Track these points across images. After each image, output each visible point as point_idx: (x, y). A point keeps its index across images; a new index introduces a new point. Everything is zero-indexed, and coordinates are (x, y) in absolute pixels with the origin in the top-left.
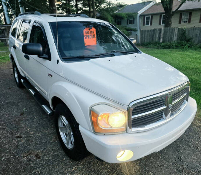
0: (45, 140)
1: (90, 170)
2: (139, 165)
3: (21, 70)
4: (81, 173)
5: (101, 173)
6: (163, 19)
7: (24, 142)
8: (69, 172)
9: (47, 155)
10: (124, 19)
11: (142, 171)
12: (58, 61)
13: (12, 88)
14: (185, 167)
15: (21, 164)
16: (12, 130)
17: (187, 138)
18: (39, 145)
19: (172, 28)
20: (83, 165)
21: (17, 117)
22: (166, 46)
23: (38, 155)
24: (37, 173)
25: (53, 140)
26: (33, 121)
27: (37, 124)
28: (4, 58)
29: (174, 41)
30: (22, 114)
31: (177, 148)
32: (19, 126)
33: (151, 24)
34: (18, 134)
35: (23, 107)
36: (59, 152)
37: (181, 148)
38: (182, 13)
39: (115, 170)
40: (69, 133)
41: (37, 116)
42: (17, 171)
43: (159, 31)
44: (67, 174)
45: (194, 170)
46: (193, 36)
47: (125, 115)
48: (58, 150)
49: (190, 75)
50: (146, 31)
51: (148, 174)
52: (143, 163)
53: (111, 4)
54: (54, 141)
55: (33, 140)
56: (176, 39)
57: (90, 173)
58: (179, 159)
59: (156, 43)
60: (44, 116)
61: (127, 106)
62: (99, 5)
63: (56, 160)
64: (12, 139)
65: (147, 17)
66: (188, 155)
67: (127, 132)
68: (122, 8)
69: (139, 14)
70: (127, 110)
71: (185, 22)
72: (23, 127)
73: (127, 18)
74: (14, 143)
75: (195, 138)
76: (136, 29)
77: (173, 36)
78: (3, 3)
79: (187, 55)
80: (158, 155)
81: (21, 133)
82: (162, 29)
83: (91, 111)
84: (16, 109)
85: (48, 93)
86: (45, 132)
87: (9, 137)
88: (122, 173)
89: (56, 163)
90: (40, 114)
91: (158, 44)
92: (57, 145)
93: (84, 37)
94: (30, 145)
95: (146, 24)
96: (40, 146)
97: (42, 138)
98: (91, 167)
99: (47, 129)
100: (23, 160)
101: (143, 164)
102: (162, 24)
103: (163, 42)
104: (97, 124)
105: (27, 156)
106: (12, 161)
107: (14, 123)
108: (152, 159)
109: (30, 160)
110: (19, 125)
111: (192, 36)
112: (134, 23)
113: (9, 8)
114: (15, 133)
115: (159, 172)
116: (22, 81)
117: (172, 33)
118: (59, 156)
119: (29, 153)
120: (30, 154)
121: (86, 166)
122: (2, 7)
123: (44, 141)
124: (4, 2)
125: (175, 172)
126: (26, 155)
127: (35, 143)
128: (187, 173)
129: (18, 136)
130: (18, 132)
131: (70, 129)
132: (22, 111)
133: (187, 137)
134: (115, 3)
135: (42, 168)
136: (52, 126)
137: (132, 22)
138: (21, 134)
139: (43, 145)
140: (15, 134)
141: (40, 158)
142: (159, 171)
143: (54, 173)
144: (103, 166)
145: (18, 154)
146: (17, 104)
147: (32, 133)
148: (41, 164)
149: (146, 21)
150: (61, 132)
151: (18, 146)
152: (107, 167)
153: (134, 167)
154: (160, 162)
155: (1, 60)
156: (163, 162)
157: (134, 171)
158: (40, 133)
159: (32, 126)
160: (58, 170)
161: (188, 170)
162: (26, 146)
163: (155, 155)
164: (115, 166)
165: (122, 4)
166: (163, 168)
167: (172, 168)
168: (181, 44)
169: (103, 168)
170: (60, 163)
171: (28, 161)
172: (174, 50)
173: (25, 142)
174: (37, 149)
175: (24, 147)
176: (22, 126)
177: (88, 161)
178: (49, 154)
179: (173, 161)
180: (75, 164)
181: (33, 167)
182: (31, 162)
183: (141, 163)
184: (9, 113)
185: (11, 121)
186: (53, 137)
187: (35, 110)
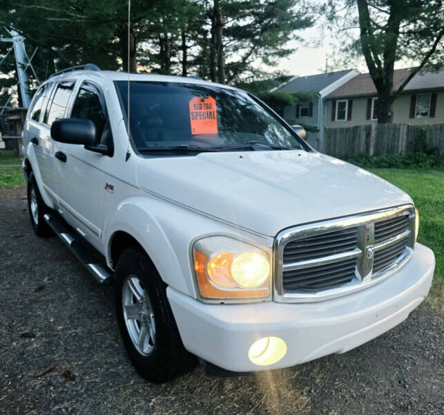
0: (90, 343)
1: (192, 404)
2: (308, 396)
3: (46, 190)
4: (170, 411)
5: (217, 411)
6: (375, 107)
7: (38, 346)
8: (141, 408)
9: (92, 374)
10: (290, 105)
11: (314, 407)
12: (128, 155)
13: (21, 236)
14: (413, 399)
15: (27, 392)
16: (13, 321)
17: (420, 341)
18: (75, 352)
19: (395, 125)
20: (176, 394)
21: (27, 295)
22: (383, 162)
23: (69, 372)
24: (63, 410)
25: (109, 342)
26: (65, 303)
27: (73, 309)
28: (8, 178)
29: (401, 154)
30: (41, 288)
31: (397, 362)
32: (30, 313)
33: (349, 118)
34: (25, 329)
35: (43, 275)
36: (120, 368)
37: (406, 361)
38: (415, 95)
39: (250, 406)
40: (146, 318)
41: (75, 292)
42: (15, 407)
43: (366, 130)
44: (137, 413)
45: (435, 407)
46: (440, 143)
47: (269, 259)
48: (120, 362)
49: (430, 216)
50: (338, 131)
51: (328, 414)
52: (318, 391)
53: (262, 73)
54: (111, 346)
55: (61, 342)
56: (404, 149)
57: (190, 411)
58: (400, 383)
59: (361, 156)
60: (92, 294)
61: (273, 239)
62: (234, 75)
63: (113, 383)
64: (9, 341)
65: (339, 103)
66: (421, 375)
67: (273, 300)
68: (285, 83)
69: (322, 97)
70: (273, 248)
71: (422, 114)
72: (40, 315)
73: (295, 101)
74: (15, 349)
75: (438, 341)
76: (316, 127)
77: (398, 143)
78: (18, 65)
79: (427, 179)
80: (352, 375)
81: (33, 328)
82: (373, 128)
83: (194, 250)
84: (26, 279)
85: (103, 229)
86: (92, 326)
87: (4, 335)
88: (266, 411)
89: (113, 389)
90: (83, 290)
91: (364, 158)
92: (118, 354)
93: (191, 117)
94: (52, 352)
95: (339, 118)
96: (76, 354)
97: (81, 338)
98: (195, 399)
99: (96, 320)
100: (32, 383)
101: (317, 394)
102: (374, 118)
103: (376, 154)
104: (205, 278)
105: (44, 374)
106: (5, 386)
107: (18, 306)
108: (337, 383)
109: (50, 384)
110: (31, 311)
111: (438, 143)
112: (311, 115)
113: (32, 77)
114: (19, 327)
115: (354, 410)
116: (47, 217)
117: (394, 135)
118: (119, 375)
119: (48, 369)
120: (51, 370)
121: (182, 398)
122: (16, 75)
123: (87, 345)
124: (22, 62)
125: (391, 410)
126: (41, 373)
127: (66, 348)
128: (419, 411)
129: (27, 334)
130: (27, 325)
131: (148, 308)
132: (41, 282)
133: (422, 340)
134: (270, 72)
135: (77, 401)
136: (110, 314)
137: (308, 112)
138: (34, 330)
139: (84, 352)
140: (18, 329)
141: (73, 378)
142: (354, 408)
143: (105, 411)
144: (222, 397)
145: (22, 371)
146: (31, 269)
147: (60, 327)
148: (74, 393)
149: (339, 112)
150: (128, 318)
151: (24, 354)
152: (232, 399)
153: (296, 399)
154: (357, 390)
155: (2, 182)
156: (364, 390)
157: (294, 407)
158: (80, 327)
159: (62, 313)
160: (115, 406)
161: (422, 405)
162: (43, 354)
163: (346, 376)
164: (251, 397)
165: (285, 74)
166: (363, 402)
167: (384, 401)
168: (415, 159)
169: (223, 401)
170: (122, 390)
171: (43, 386)
172: (400, 170)
173: (40, 347)
174: (68, 360)
175: (39, 357)
176: (38, 313)
177: (188, 387)
178: (97, 372)
179: (387, 388)
180: (158, 392)
181: (54, 399)
182: (52, 388)
183: (312, 391)
184: (8, 286)
185: (13, 303)
186: (108, 336)
187: (72, 281)
